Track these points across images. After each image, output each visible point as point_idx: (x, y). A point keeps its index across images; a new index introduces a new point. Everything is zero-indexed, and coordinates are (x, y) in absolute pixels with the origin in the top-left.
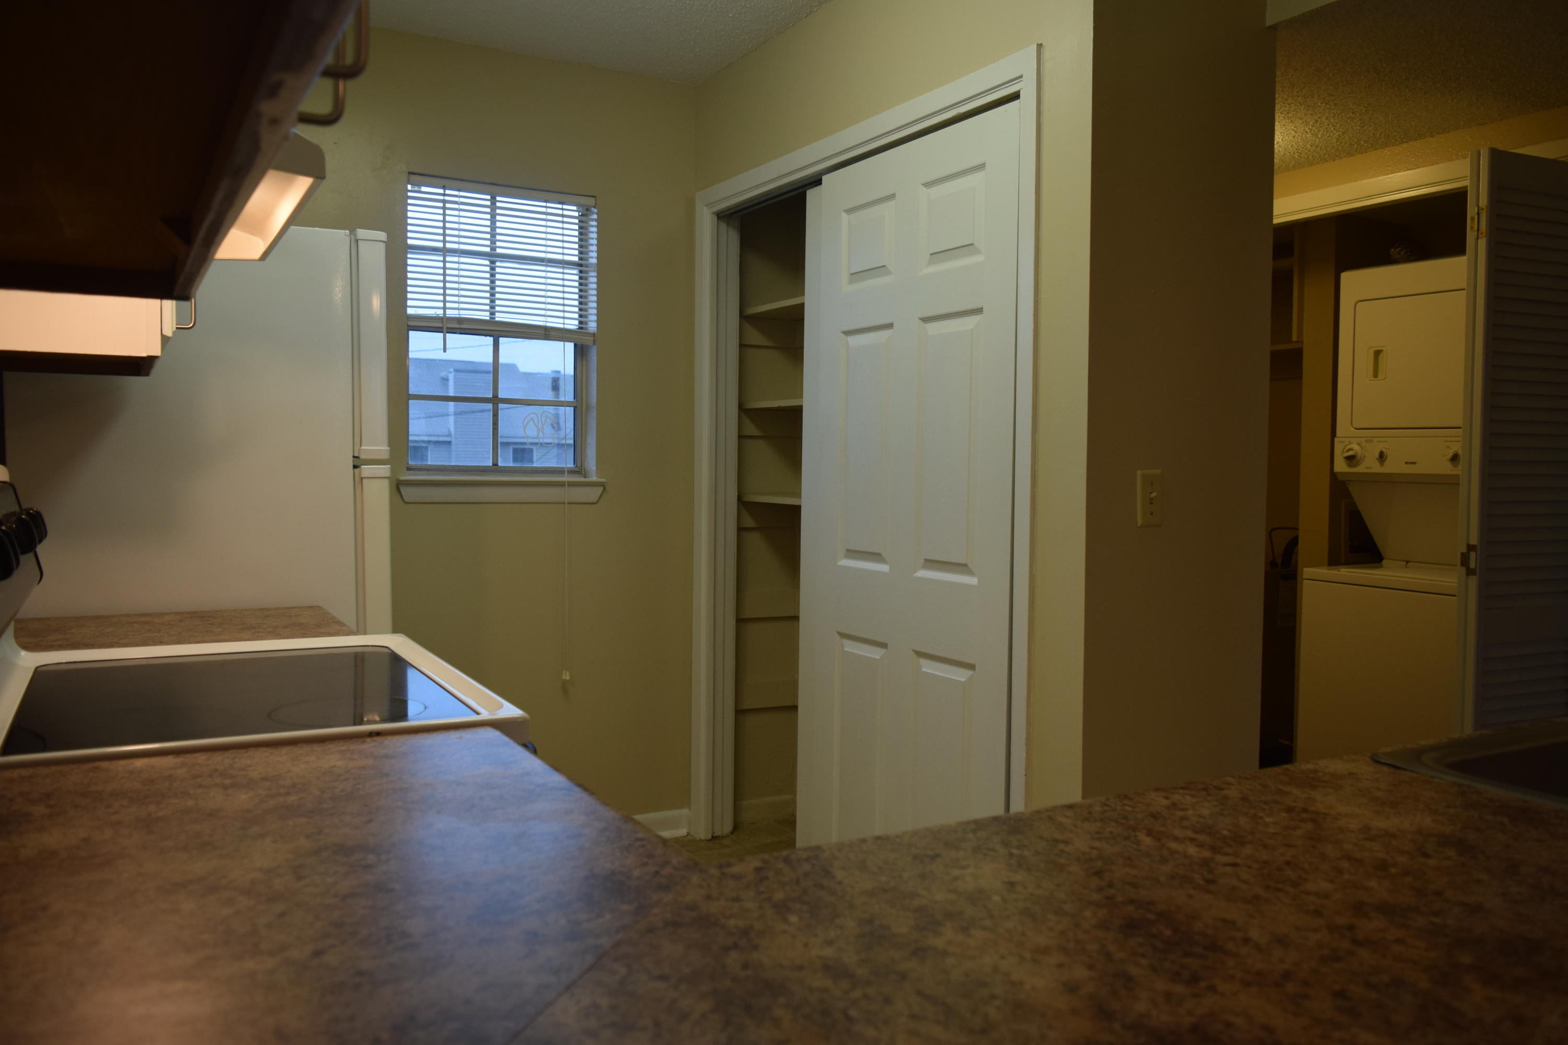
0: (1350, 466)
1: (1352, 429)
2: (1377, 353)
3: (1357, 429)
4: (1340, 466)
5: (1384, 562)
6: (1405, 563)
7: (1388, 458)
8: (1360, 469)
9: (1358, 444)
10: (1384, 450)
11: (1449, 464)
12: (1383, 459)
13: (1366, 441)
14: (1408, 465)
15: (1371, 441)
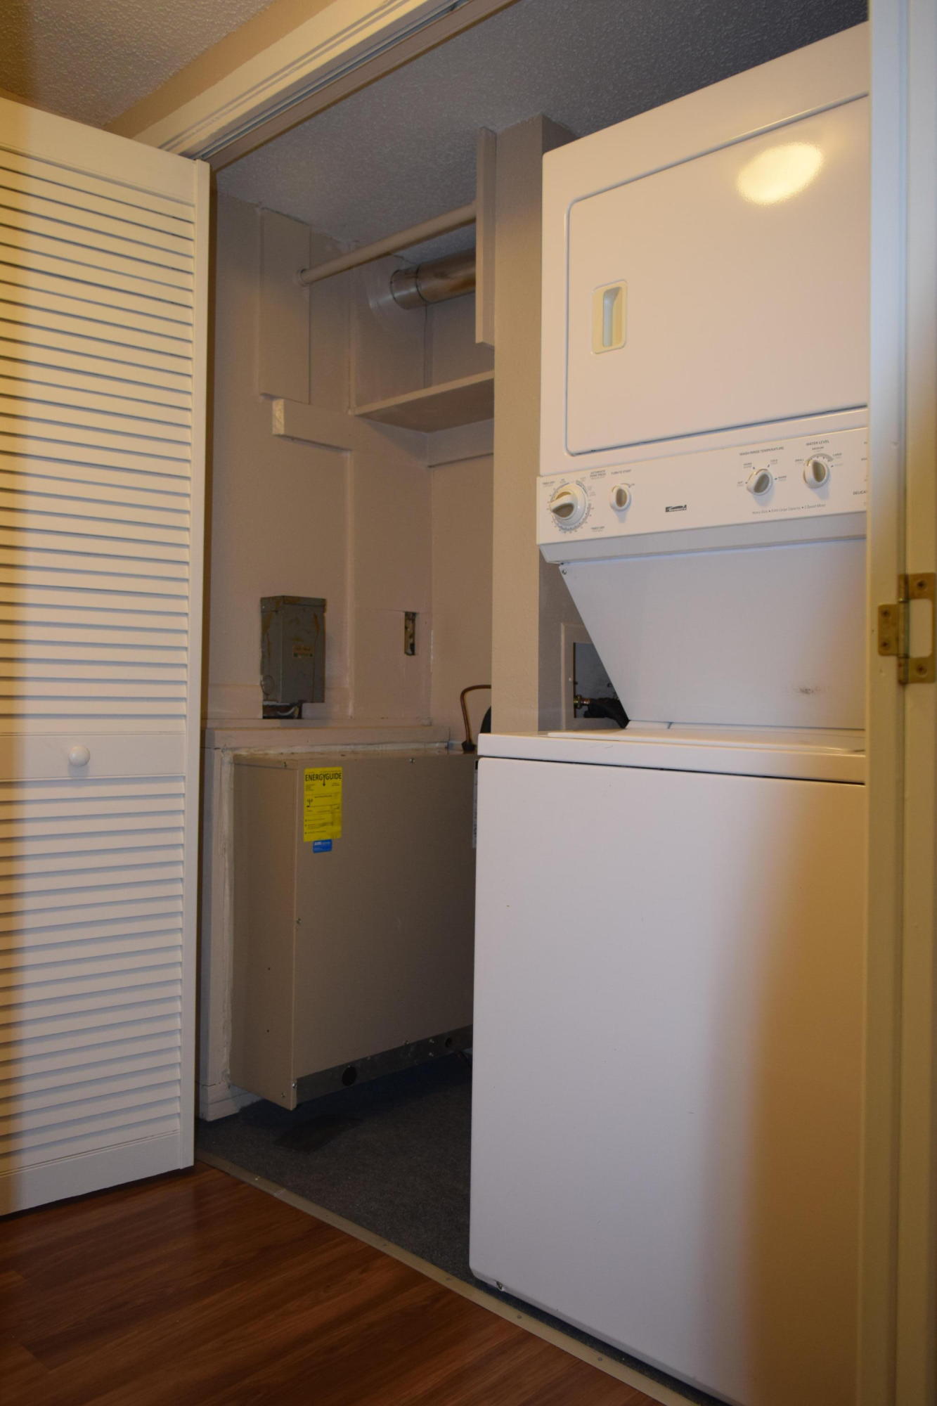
0: (564, 529)
1: (566, 454)
2: (613, 293)
3: (573, 455)
4: (547, 531)
5: (630, 725)
6: (666, 726)
7: (632, 503)
8: (583, 533)
9: (579, 484)
10: (625, 488)
11: (750, 497)
12: (623, 507)
13: (593, 476)
14: (671, 514)
15: (601, 474)
